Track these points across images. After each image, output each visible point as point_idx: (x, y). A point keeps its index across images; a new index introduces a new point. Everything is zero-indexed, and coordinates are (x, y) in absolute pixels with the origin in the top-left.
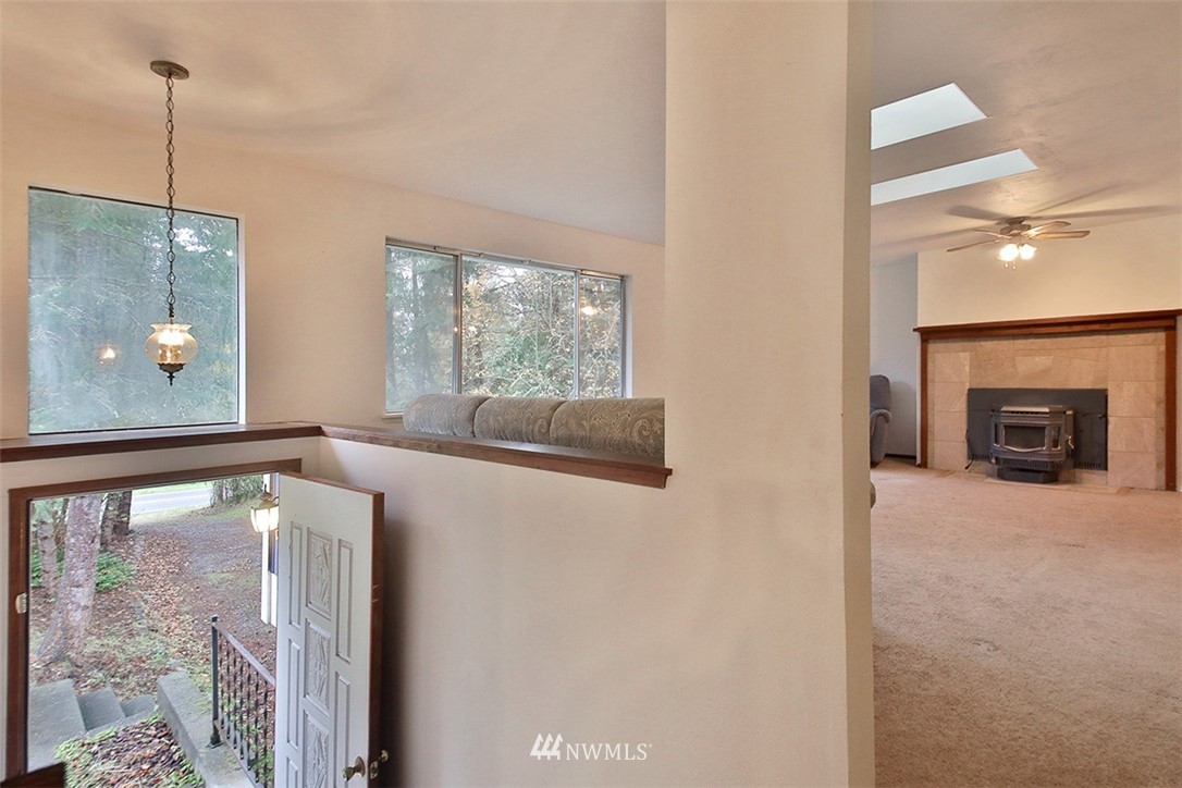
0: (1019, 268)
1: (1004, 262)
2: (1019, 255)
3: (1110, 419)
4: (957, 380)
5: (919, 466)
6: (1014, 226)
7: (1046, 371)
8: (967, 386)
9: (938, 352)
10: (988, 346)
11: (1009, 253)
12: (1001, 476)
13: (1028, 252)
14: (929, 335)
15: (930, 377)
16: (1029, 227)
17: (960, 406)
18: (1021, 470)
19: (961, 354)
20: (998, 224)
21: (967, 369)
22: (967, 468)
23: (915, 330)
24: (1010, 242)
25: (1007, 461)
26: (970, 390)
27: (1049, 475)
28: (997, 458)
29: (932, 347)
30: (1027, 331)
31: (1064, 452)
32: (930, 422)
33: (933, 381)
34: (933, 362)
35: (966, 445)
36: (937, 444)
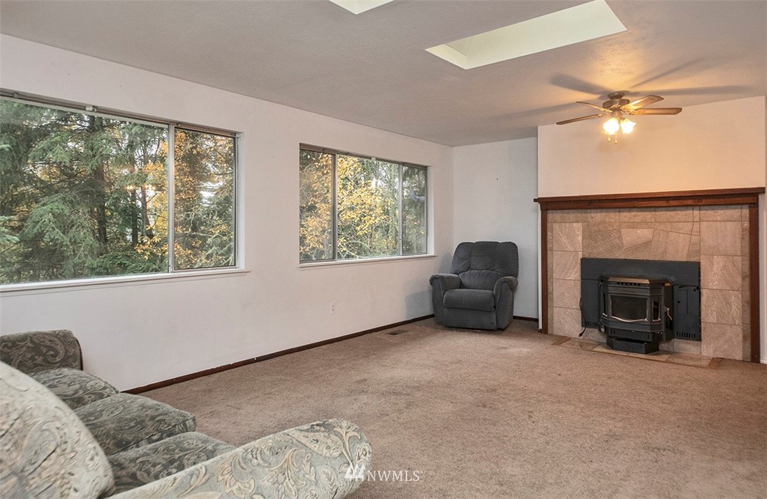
0: (620, 143)
1: (607, 136)
2: (620, 129)
3: (704, 292)
4: (572, 250)
5: (541, 331)
6: (614, 101)
7: (647, 244)
8: (580, 256)
9: (555, 222)
10: (597, 216)
11: (610, 126)
12: (610, 345)
13: (628, 127)
14: (548, 205)
15: (549, 246)
16: (628, 102)
17: (575, 274)
18: (627, 340)
19: (575, 225)
20: (600, 98)
21: (580, 238)
22: (581, 335)
23: (535, 200)
24: (612, 115)
25: (613, 330)
26: (583, 260)
27: (651, 346)
28: (605, 328)
29: (552, 216)
30: (630, 204)
31: (663, 323)
32: (550, 289)
33: (552, 250)
34: (552, 232)
35: (580, 312)
36: (556, 310)
